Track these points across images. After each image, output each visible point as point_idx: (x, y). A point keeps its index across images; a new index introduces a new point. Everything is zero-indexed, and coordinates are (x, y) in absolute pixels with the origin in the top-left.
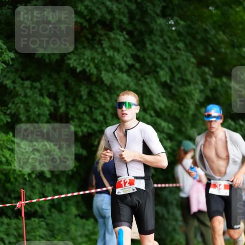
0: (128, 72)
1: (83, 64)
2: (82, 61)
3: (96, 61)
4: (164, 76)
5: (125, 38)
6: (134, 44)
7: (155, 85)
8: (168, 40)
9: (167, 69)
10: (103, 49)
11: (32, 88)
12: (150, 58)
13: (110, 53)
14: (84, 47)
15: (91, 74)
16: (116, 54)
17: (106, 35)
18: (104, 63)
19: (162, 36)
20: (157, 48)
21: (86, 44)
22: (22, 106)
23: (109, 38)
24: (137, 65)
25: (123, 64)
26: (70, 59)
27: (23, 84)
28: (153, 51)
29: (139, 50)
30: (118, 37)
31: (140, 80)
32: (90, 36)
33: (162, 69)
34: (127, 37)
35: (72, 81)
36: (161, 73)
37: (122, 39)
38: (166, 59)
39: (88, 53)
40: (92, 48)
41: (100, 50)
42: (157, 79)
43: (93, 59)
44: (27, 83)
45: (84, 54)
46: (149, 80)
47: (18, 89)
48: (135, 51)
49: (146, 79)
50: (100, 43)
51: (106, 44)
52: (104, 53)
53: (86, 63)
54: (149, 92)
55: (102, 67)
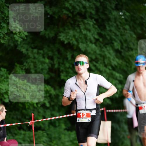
0: (95, 43)
1: (69, 39)
2: (68, 37)
3: (77, 37)
4: (117, 45)
5: (93, 23)
6: (99, 27)
7: (111, 51)
8: (119, 24)
9: (119, 42)
10: (80, 30)
11: (38, 53)
12: (108, 35)
13: (84, 32)
14: (69, 29)
15: (73, 45)
16: (88, 33)
17: (82, 21)
18: (81, 38)
19: (115, 22)
20: (113, 29)
21: (70, 27)
22: (32, 64)
23: (84, 23)
24: (101, 40)
25: (92, 38)
26: (60, 36)
27: (32, 51)
28: (110, 31)
29: (102, 30)
30: (90, 22)
31: (103, 48)
32: (72, 22)
33: (116, 41)
34: (95, 22)
35: (62, 49)
36: (116, 44)
37: (91, 23)
38: (118, 36)
39: (71, 32)
40: (74, 29)
41: (78, 30)
42: (113, 47)
43: (74, 36)
44: (35, 51)
45: (69, 33)
46: (108, 48)
47: (30, 54)
48: (100, 31)
49: (106, 47)
50: (78, 26)
51: (82, 27)
52: (81, 32)
53: (71, 38)
54: (108, 55)
55: (80, 40)
